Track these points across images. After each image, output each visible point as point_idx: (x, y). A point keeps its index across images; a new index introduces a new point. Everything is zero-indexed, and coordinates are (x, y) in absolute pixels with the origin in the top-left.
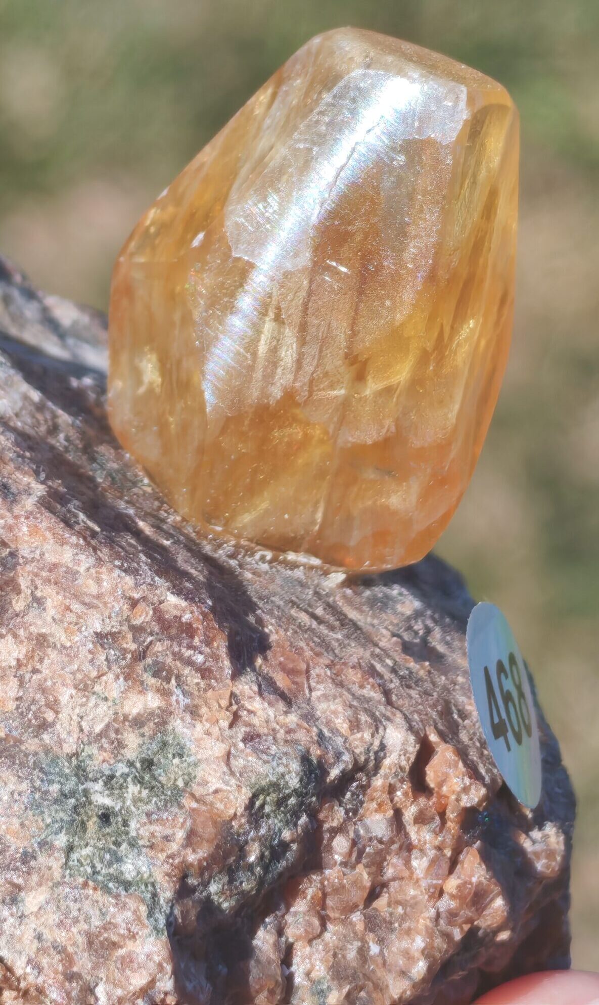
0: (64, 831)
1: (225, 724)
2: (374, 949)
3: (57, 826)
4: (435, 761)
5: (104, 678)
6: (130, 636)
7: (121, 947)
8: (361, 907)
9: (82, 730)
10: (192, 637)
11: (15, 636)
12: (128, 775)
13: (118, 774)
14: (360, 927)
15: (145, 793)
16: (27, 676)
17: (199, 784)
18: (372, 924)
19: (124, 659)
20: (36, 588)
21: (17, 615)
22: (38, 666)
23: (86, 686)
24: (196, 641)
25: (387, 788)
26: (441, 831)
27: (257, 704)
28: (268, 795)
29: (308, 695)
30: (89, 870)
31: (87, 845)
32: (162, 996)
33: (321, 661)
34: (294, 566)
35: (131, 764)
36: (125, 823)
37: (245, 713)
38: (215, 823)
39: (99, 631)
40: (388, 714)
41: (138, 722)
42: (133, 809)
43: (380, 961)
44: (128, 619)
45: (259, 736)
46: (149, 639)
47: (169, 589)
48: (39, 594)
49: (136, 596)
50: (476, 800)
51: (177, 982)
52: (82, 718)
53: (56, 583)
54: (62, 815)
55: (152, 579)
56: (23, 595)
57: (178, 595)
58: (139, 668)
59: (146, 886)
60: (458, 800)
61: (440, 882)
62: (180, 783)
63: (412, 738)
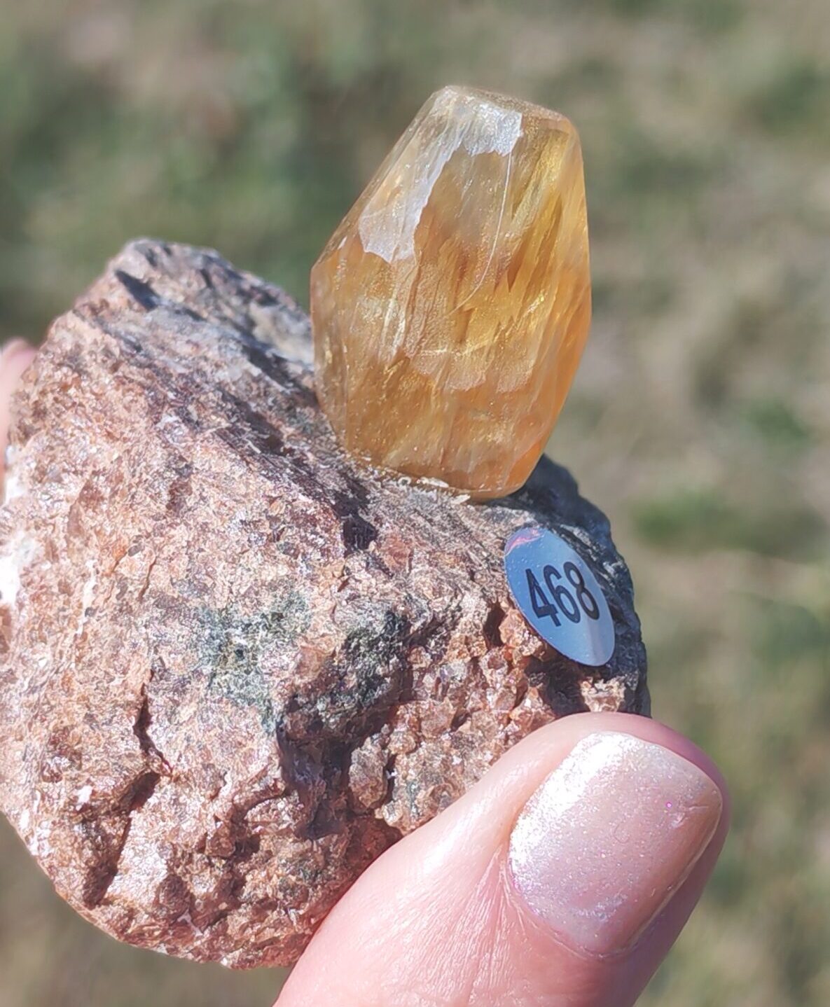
0: (210, 663)
1: (334, 588)
2: (457, 761)
3: (206, 658)
4: (506, 622)
5: (246, 554)
6: (267, 524)
7: (244, 746)
8: (449, 730)
9: (231, 592)
10: (315, 526)
11: (186, 524)
12: (260, 624)
13: (253, 623)
14: (447, 744)
15: (270, 635)
16: (196, 554)
17: (311, 631)
18: (457, 742)
19: (262, 539)
20: (203, 490)
21: (189, 510)
22: (203, 547)
23: (234, 559)
24: (318, 529)
25: (463, 640)
26: (508, 673)
27: (363, 575)
28: (361, 638)
29: (408, 572)
30: (225, 690)
31: (226, 673)
32: (273, 782)
33: (424, 548)
34: (429, 488)
35: (264, 616)
36: (254, 658)
37: (353, 581)
38: (319, 659)
39: (244, 519)
40: (469, 586)
41: (272, 587)
42: (260, 647)
43: (459, 769)
44: (266, 511)
45: (359, 597)
46: (282, 526)
47: (300, 491)
48: (204, 494)
49: (274, 495)
50: (533, 650)
51: (284, 771)
52: (232, 583)
53: (217, 487)
54: (210, 651)
55: (290, 485)
56: (193, 495)
57: (308, 496)
58: (273, 547)
59: (264, 702)
60: (521, 651)
61: (507, 712)
62: (299, 630)
63: (484, 603)
